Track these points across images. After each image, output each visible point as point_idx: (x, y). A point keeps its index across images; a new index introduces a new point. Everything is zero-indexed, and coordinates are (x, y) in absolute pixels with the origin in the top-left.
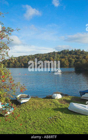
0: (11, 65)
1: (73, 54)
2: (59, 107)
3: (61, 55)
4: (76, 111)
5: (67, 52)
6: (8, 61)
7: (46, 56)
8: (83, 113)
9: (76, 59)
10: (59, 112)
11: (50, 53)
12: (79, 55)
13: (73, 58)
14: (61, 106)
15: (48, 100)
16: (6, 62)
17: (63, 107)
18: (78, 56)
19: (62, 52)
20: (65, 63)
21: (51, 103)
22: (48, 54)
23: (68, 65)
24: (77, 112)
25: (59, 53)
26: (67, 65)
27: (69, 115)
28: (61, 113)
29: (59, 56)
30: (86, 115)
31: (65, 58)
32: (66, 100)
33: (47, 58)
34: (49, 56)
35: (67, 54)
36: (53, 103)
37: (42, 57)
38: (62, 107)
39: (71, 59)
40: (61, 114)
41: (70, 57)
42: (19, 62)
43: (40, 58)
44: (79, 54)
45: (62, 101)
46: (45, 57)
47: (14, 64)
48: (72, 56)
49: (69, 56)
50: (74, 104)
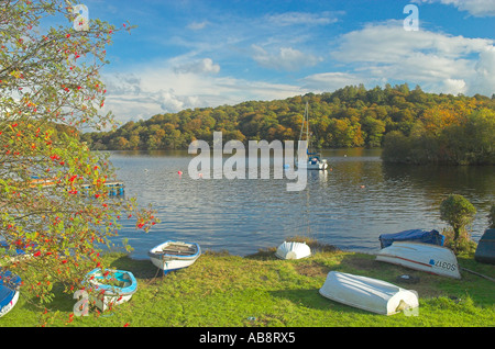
0: (153, 140)
1: (381, 103)
2: (292, 286)
3: (337, 106)
4: (343, 301)
5: (358, 94)
6: (140, 128)
7: (281, 110)
8: (364, 307)
9: (389, 119)
10: (286, 301)
11: (293, 99)
12: (403, 107)
13: (378, 118)
14: (299, 282)
15: (260, 263)
16: (137, 132)
17: (306, 287)
18: (397, 110)
19: (339, 93)
20: (351, 134)
21: (267, 273)
22: (285, 101)
23: (359, 140)
24: (348, 303)
25: (328, 99)
26: (356, 141)
27: (319, 312)
28: (291, 304)
29: (328, 108)
30: (374, 314)
31: (349, 117)
32: (322, 264)
33: (284, 117)
34: (292, 109)
35: (358, 103)
36: (272, 274)
37: (266, 114)
38: (300, 287)
39: (371, 119)
40: (291, 307)
41: (367, 114)
42: (182, 131)
43: (259, 116)
44: (403, 101)
45: (309, 267)
46: (276, 111)
47: (163, 140)
48: (375, 111)
49: (366, 108)
50: (339, 275)
